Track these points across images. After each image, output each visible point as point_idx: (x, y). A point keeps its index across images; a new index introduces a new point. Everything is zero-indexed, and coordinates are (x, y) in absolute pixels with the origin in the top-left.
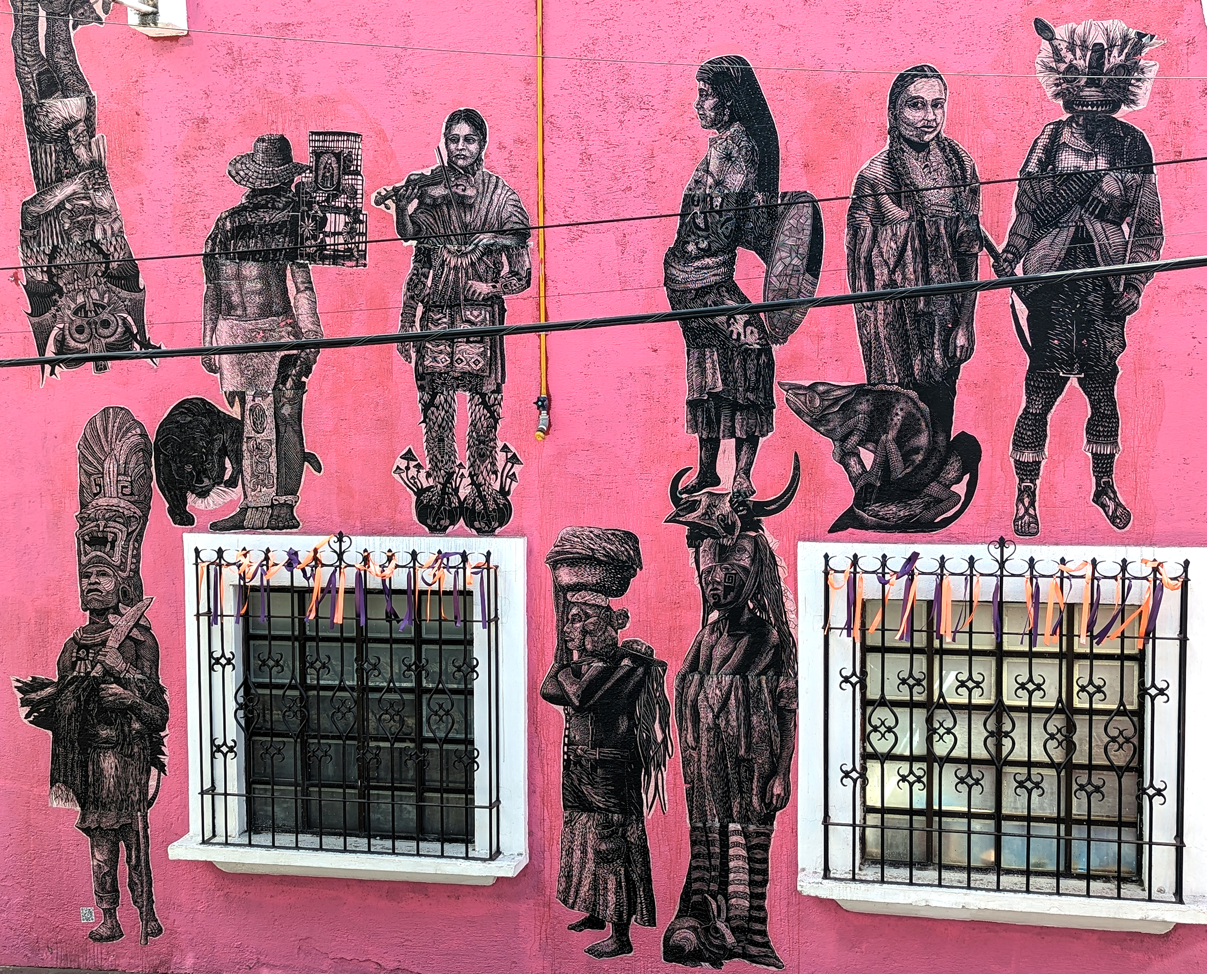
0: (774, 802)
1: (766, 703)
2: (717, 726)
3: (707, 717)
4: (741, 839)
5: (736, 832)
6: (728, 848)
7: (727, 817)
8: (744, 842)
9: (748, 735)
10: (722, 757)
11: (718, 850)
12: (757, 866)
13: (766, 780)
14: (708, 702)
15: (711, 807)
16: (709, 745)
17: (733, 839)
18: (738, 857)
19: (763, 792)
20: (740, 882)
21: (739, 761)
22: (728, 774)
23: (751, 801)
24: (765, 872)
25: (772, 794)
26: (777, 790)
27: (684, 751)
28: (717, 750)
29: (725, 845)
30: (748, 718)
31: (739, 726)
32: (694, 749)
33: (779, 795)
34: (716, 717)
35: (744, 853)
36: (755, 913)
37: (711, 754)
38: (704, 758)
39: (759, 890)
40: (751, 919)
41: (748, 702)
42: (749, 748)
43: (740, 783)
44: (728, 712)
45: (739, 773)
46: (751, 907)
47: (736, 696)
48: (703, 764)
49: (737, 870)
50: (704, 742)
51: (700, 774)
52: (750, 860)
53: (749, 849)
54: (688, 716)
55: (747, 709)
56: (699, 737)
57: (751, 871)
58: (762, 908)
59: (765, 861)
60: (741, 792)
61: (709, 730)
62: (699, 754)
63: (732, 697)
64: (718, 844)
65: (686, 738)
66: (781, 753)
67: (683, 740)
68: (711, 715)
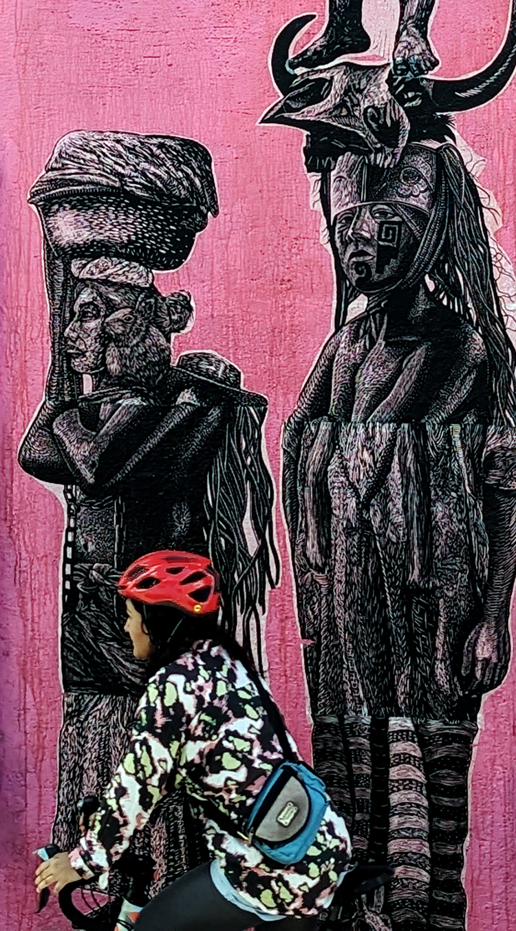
0: (478, 674)
1: (461, 479)
2: (366, 524)
3: (345, 507)
4: (412, 748)
5: (403, 735)
6: (387, 765)
7: (385, 704)
8: (418, 754)
9: (427, 542)
10: (374, 587)
11: (367, 770)
12: (446, 801)
13: (463, 630)
14: (347, 476)
15: (355, 686)
16: (350, 562)
17: (397, 748)
18: (407, 784)
19: (458, 653)
20: (412, 834)
21: (408, 593)
22: (387, 619)
23: (433, 672)
24: (460, 814)
25: (475, 659)
26: (484, 650)
27: (301, 572)
28: (365, 571)
29: (382, 761)
30: (425, 507)
31: (409, 525)
32: (320, 570)
33: (487, 661)
34: (364, 506)
35: (419, 775)
36: (441, 897)
37: (354, 579)
38: (339, 588)
39: (450, 850)
40: (433, 907)
41: (426, 476)
42: (427, 570)
43: (411, 637)
44: (387, 496)
45: (408, 616)
46: (434, 884)
47: (403, 465)
48: (338, 599)
49: (406, 809)
50: (339, 554)
51: (332, 620)
52: (432, 789)
53: (429, 766)
54: (309, 504)
55: (424, 488)
56: (329, 545)
57: (434, 812)
58: (455, 886)
59: (461, 791)
60: (413, 654)
61: (349, 531)
62: (330, 580)
63: (395, 466)
64: (367, 758)
65: (304, 546)
66: (491, 576)
67: (299, 551)
68: (352, 503)
